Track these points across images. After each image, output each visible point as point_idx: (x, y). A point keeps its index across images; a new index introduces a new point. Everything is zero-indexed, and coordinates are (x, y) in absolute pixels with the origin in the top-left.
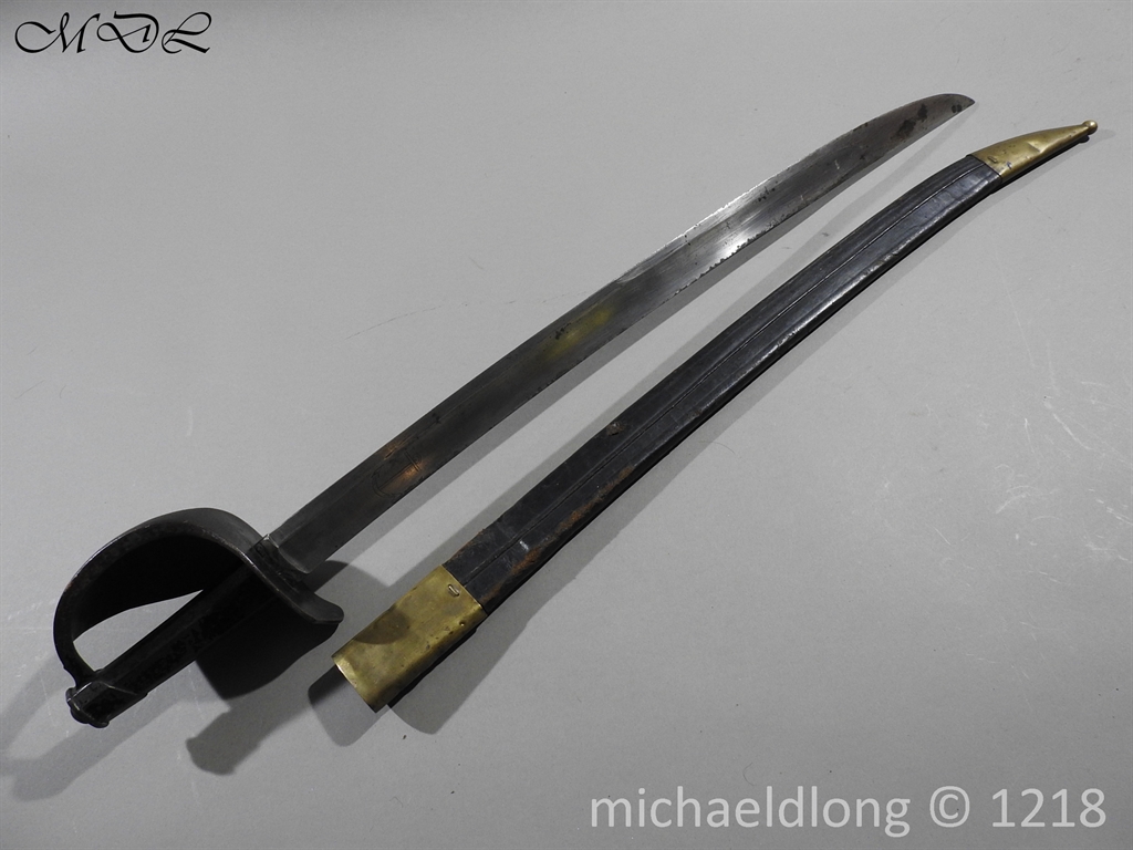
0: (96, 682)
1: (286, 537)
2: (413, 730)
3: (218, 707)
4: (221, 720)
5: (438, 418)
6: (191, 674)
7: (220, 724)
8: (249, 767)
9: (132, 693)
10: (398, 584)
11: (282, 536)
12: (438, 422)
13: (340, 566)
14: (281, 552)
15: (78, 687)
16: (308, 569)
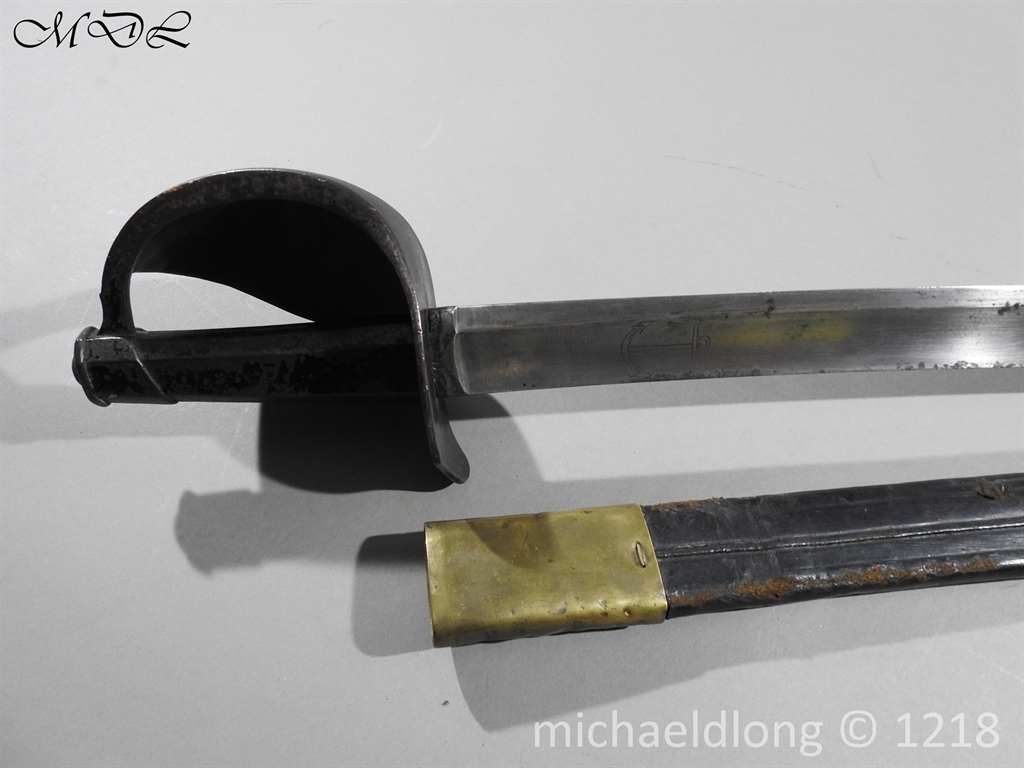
0: (126, 342)
1: (475, 327)
2: (462, 702)
3: (247, 477)
4: (240, 497)
5: (771, 309)
6: (243, 417)
7: (235, 500)
8: (232, 582)
9: (159, 388)
10: (559, 487)
11: (471, 322)
12: (767, 314)
13: (499, 412)
14: (456, 342)
15: (103, 332)
16: (471, 388)
